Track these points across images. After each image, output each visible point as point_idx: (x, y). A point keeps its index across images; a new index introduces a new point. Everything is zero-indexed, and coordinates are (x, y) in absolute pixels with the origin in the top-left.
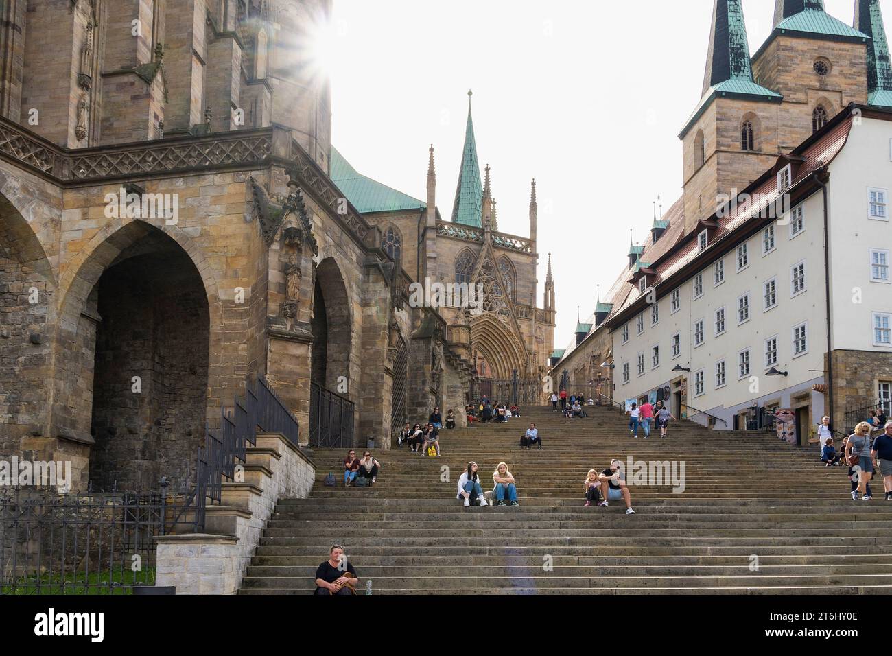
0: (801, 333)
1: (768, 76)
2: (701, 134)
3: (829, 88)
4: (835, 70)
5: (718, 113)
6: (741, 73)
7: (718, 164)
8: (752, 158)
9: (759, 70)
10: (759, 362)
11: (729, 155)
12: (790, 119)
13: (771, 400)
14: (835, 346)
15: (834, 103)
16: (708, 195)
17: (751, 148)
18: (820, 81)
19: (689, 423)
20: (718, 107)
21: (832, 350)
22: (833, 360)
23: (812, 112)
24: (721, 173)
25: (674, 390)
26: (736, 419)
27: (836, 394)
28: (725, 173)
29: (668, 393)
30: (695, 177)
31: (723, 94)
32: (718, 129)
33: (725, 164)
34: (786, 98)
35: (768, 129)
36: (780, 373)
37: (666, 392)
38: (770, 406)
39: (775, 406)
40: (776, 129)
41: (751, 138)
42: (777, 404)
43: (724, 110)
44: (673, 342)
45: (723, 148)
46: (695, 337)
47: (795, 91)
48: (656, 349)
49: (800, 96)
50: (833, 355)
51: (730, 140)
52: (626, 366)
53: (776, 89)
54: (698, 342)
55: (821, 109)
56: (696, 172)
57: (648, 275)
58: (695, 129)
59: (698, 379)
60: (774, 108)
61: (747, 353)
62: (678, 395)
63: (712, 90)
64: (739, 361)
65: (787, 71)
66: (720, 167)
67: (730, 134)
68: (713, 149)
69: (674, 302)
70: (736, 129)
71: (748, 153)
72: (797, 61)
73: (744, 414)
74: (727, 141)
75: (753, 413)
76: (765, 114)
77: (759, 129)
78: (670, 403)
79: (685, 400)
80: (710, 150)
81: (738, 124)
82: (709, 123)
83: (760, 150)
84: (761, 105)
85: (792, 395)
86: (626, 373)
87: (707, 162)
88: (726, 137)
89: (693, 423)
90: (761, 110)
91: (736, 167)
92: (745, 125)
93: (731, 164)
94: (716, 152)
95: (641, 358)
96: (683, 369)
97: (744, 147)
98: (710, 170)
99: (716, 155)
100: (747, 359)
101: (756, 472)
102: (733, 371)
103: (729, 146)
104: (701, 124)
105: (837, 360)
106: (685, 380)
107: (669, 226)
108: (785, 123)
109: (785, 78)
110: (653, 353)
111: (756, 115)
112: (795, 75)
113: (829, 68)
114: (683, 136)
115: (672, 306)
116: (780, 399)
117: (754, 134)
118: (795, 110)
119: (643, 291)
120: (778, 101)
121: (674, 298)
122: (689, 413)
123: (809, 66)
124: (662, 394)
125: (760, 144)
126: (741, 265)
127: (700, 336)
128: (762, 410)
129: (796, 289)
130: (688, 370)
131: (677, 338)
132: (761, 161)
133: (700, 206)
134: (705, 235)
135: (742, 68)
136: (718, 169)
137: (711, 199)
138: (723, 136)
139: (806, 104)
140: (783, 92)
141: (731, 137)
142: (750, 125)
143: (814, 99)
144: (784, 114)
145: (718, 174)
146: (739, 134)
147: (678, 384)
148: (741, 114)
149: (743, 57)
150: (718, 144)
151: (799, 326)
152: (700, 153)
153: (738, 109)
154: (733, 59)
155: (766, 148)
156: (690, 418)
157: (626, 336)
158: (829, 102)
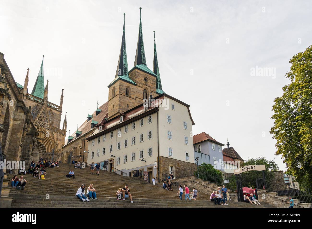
0: (150, 150)
1: (133, 78)
2: (114, 88)
3: (148, 85)
4: (149, 81)
5: (120, 84)
6: (126, 75)
7: (119, 97)
8: (128, 98)
9: (131, 75)
10: (138, 157)
11: (122, 96)
12: (138, 91)
13: (141, 168)
14: (160, 155)
15: (149, 89)
16: (116, 105)
17: (128, 95)
18: (145, 83)
19: (115, 174)
20: (120, 82)
21: (159, 156)
22: (159, 159)
23: (143, 90)
24: (120, 100)
25: (110, 162)
26: (130, 173)
27: (160, 169)
28: (121, 100)
29: (108, 163)
30: (112, 99)
31: (122, 79)
32: (120, 88)
33: (121, 98)
34: (137, 85)
35: (132, 91)
36: (144, 161)
37: (107, 163)
38: (141, 170)
39: (142, 170)
40: (134, 92)
41: (128, 93)
42: (143, 170)
43: (122, 83)
44: (110, 147)
45: (121, 93)
46: (118, 147)
47: (140, 84)
48: (104, 149)
49: (140, 85)
50: (159, 158)
51: (123, 92)
52: (93, 153)
53: (135, 82)
54: (118, 148)
55: (145, 90)
56: (113, 98)
57: (102, 126)
58: (113, 86)
59: (118, 160)
60: (134, 86)
61: (134, 154)
62: (111, 164)
63: (118, 77)
64: (132, 156)
65: (138, 78)
66: (120, 98)
67: (123, 90)
68: (118, 93)
69: (111, 135)
70: (124, 89)
71: (127, 97)
72: (140, 76)
73: (132, 172)
74: (122, 92)
75: (136, 172)
76: (132, 87)
77: (130, 91)
78: (108, 167)
79: (113, 166)
80: (117, 93)
81: (125, 88)
82: (117, 85)
83: (130, 96)
84: (131, 85)
85: (147, 167)
86: (93, 155)
87: (116, 96)
88: (122, 91)
89: (116, 173)
90: (131, 86)
91: (124, 99)
92: (127, 89)
93: (123, 98)
94: (119, 94)
95: (99, 151)
96: (114, 156)
97: (126, 95)
98: (117, 98)
99: (119, 95)
100: (134, 155)
101: (148, 190)
102: (129, 158)
103: (122, 93)
104: (115, 85)
105: (160, 159)
106: (114, 160)
107: (101, 111)
108: (137, 91)
109: (137, 79)
110: (103, 150)
111: (130, 87)
112: (140, 80)
113: (147, 80)
114: (109, 87)
115: (110, 136)
116: (144, 168)
117: (129, 92)
118: (139, 88)
119: (100, 130)
120: (135, 85)
121: (111, 134)
122: (115, 170)
123: (143, 78)
124: (105, 163)
125: (130, 95)
126: (133, 128)
127: (119, 147)
128: (138, 171)
129: (149, 138)
130: (115, 157)
131: (112, 146)
132: (131, 99)
133: (113, 108)
134: (122, 117)
135: (127, 74)
136: (119, 99)
137: (116, 107)
138: (121, 90)
139: (142, 88)
140: (137, 83)
141: (123, 91)
142: (128, 89)
143: (144, 87)
144: (137, 89)
145: (119, 100)
146: (125, 91)
147: (111, 160)
148: (126, 86)
149: (127, 71)
150: (120, 92)
151: (150, 148)
152: (114, 93)
153: (125, 84)
154: (124, 71)
155: (132, 96)
156: (115, 172)
157: (94, 143)
158: (147, 89)
